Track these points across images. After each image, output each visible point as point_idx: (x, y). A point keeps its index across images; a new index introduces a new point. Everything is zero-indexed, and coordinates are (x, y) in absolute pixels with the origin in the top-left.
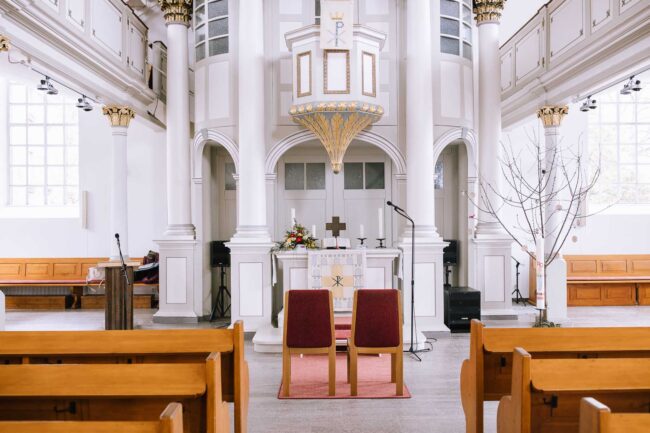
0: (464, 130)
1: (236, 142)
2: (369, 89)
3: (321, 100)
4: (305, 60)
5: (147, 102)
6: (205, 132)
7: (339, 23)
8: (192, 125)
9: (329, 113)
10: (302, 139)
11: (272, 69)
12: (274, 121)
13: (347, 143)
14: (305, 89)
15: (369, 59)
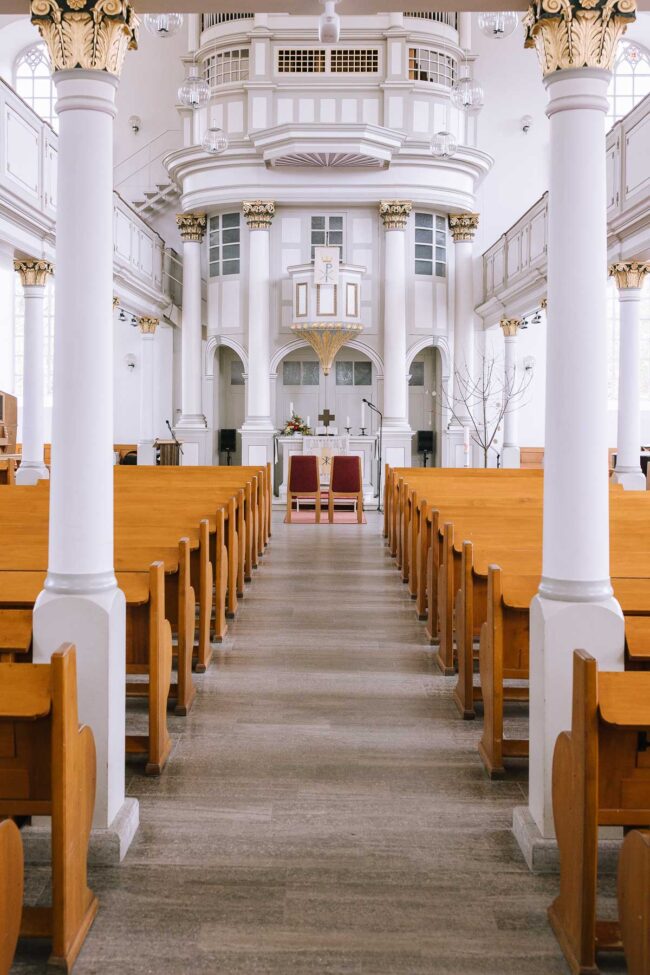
0: (435, 338)
1: (246, 348)
2: (351, 311)
3: (314, 321)
4: (302, 289)
5: (163, 307)
6: (218, 338)
7: (328, 264)
8: (204, 329)
9: (320, 331)
10: (301, 345)
11: (275, 286)
12: (276, 331)
13: (335, 351)
14: (302, 311)
15: (351, 289)
